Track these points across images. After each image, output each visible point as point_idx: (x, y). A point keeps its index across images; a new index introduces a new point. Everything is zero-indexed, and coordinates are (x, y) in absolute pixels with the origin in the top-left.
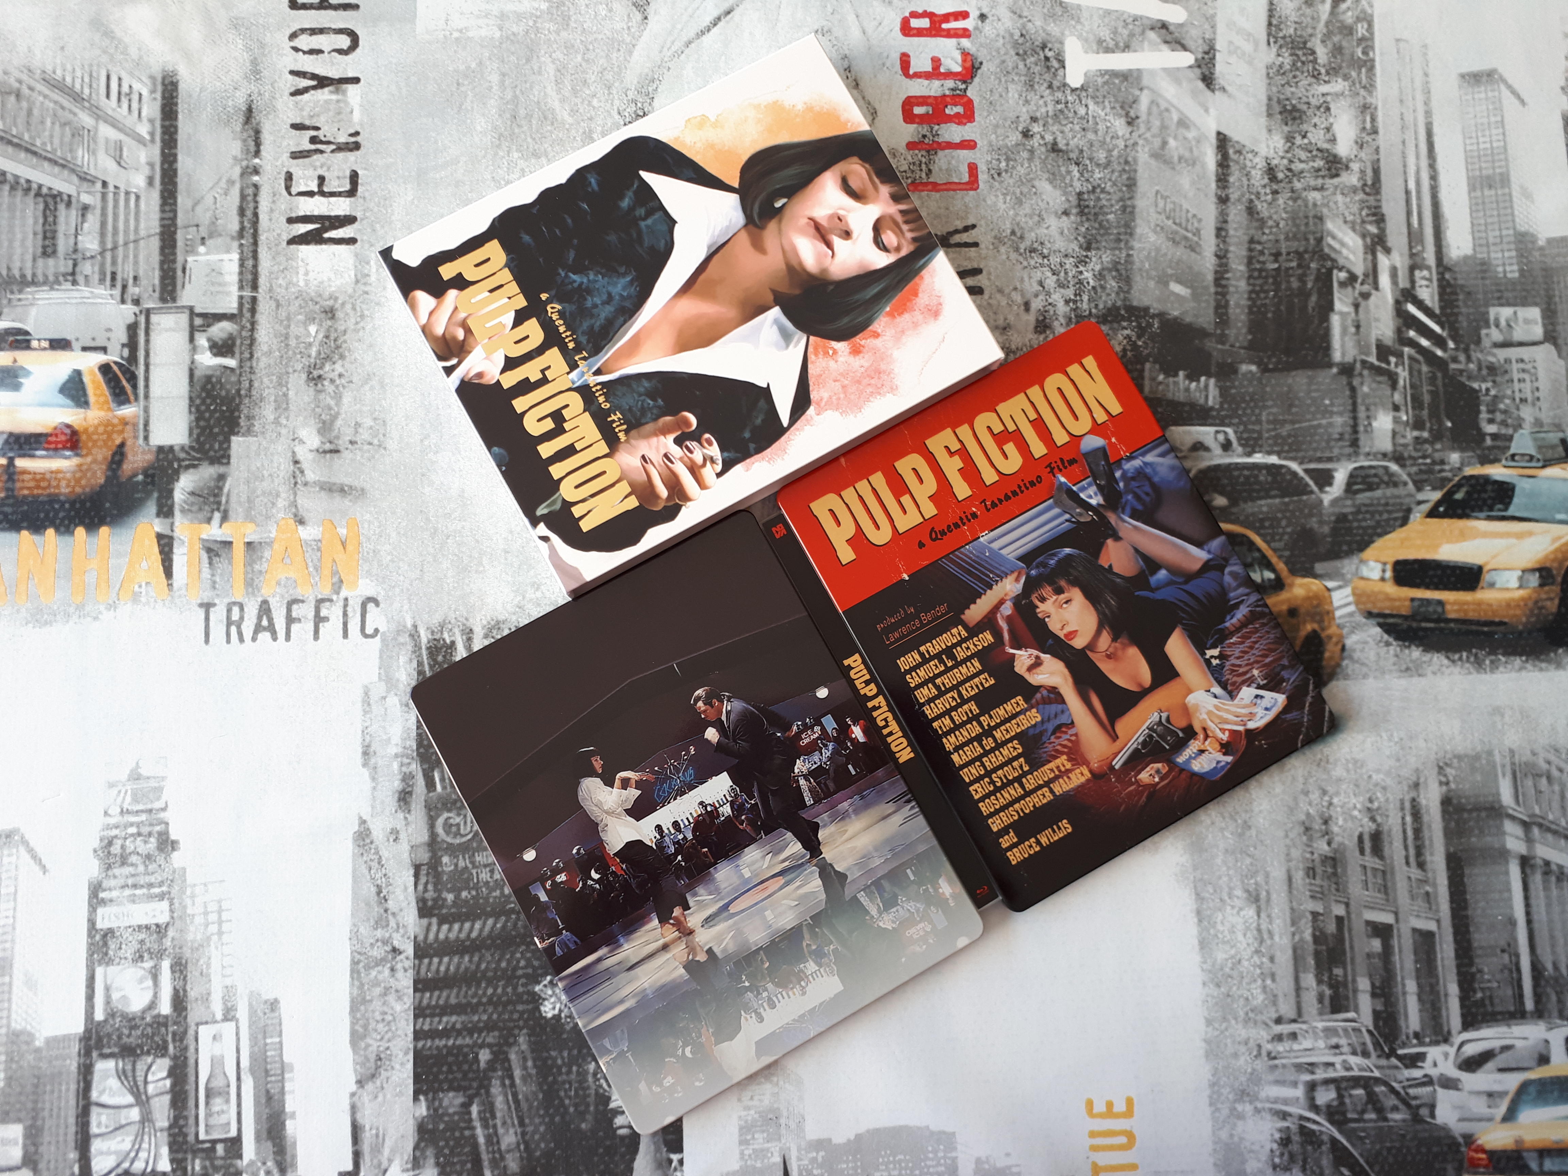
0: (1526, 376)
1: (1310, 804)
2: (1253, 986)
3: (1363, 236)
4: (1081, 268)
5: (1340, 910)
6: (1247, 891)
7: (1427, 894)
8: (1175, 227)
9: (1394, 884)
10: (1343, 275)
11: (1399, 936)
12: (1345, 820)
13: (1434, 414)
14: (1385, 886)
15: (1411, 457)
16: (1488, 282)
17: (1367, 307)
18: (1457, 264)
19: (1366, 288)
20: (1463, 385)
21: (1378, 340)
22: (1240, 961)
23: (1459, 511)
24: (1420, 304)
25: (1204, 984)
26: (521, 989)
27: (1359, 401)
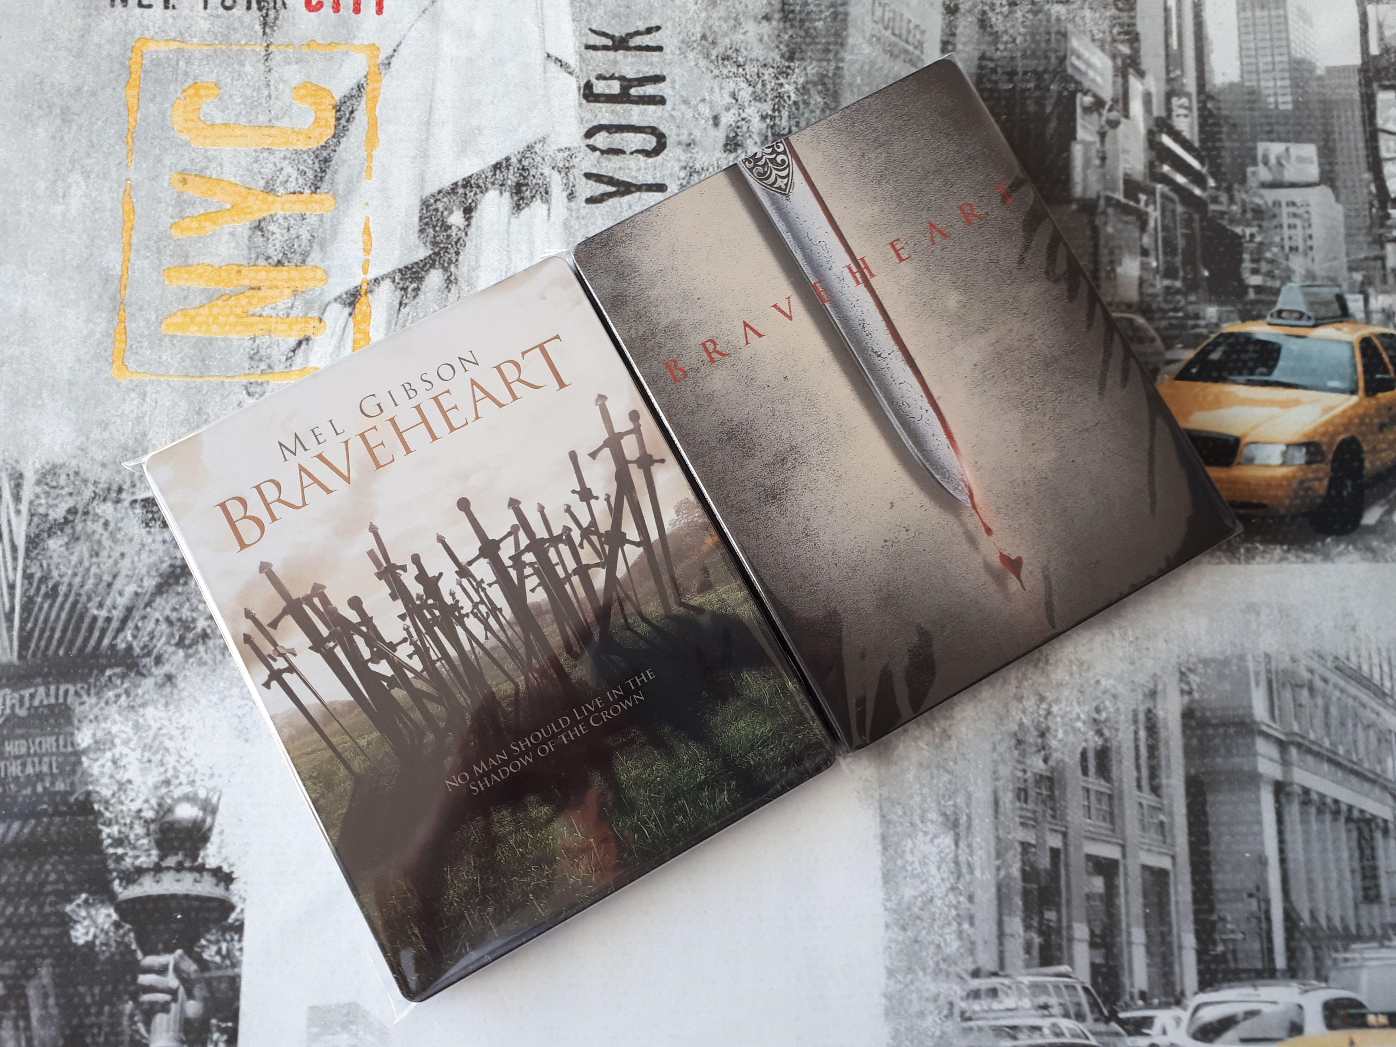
0: (1297, 222)
1: (1024, 712)
2: (947, 930)
3: (1114, 57)
4: (782, 80)
5: (1055, 841)
6: (944, 815)
7: (1162, 824)
8: (893, 39)
9: (1122, 811)
10: (1088, 100)
11: (1126, 874)
12: (1065, 732)
13: (1189, 260)
14: (1111, 814)
15: (1160, 309)
16: (1256, 113)
17: (1115, 137)
18: (1221, 91)
19: (1114, 115)
20: (1224, 228)
21: (1126, 174)
22: (931, 900)
23: (1215, 374)
24: (1177, 136)
25: (887, 926)
26: (48, 909)
27: (1102, 242)
